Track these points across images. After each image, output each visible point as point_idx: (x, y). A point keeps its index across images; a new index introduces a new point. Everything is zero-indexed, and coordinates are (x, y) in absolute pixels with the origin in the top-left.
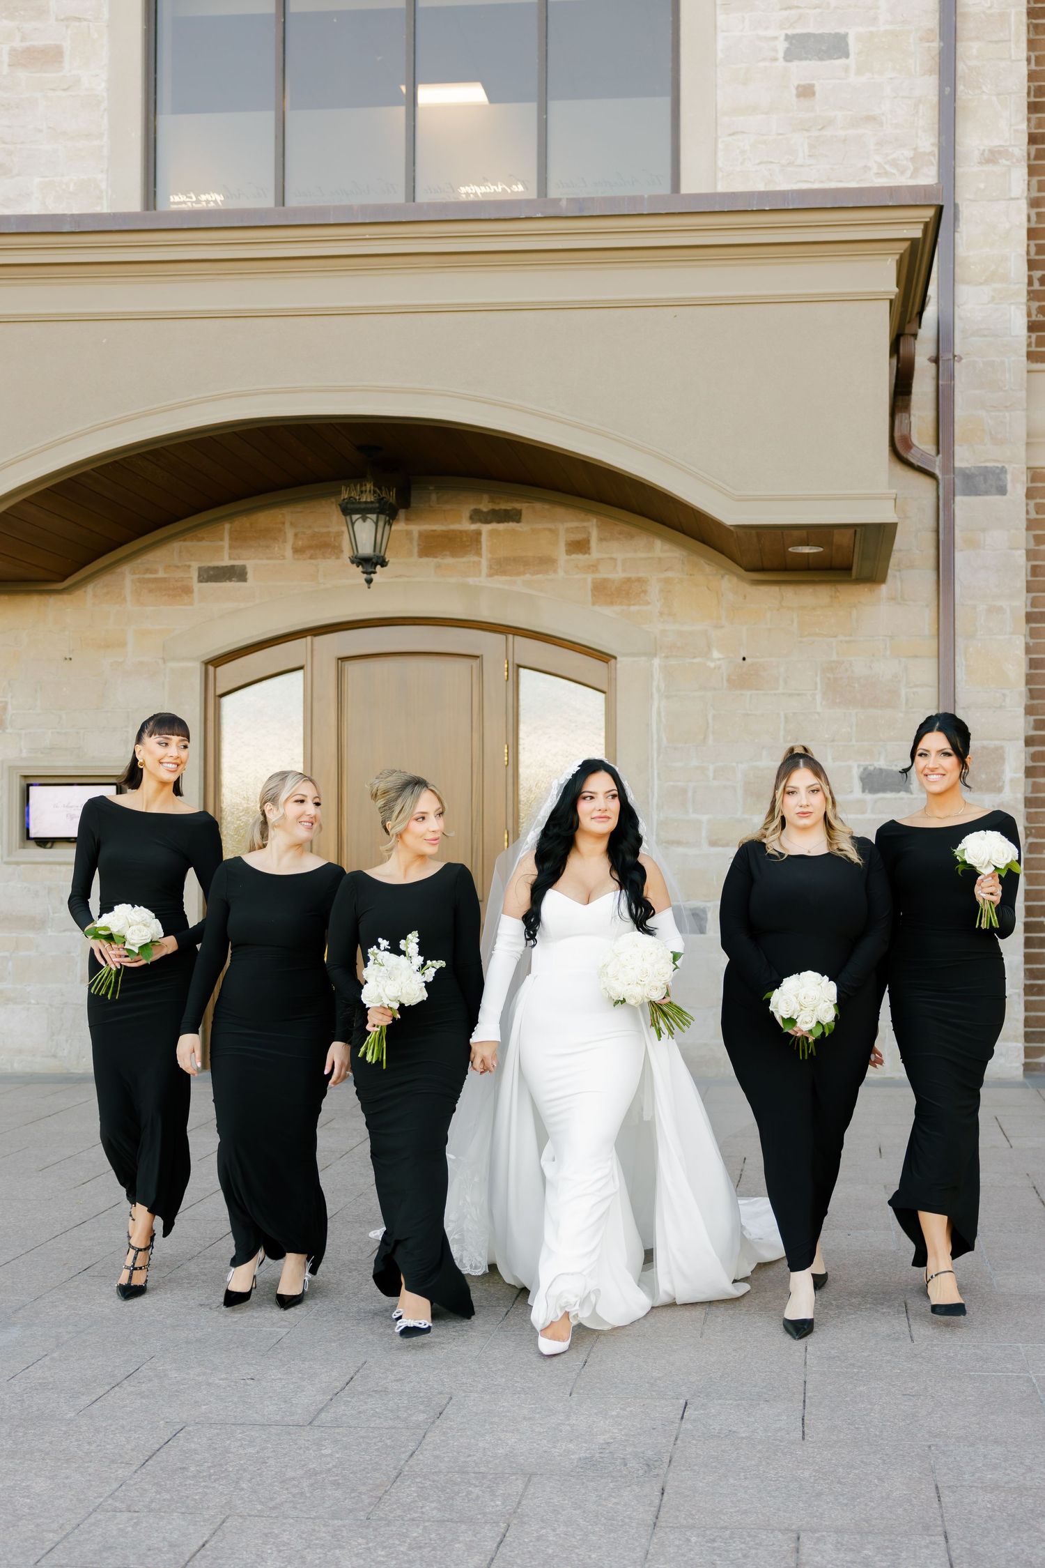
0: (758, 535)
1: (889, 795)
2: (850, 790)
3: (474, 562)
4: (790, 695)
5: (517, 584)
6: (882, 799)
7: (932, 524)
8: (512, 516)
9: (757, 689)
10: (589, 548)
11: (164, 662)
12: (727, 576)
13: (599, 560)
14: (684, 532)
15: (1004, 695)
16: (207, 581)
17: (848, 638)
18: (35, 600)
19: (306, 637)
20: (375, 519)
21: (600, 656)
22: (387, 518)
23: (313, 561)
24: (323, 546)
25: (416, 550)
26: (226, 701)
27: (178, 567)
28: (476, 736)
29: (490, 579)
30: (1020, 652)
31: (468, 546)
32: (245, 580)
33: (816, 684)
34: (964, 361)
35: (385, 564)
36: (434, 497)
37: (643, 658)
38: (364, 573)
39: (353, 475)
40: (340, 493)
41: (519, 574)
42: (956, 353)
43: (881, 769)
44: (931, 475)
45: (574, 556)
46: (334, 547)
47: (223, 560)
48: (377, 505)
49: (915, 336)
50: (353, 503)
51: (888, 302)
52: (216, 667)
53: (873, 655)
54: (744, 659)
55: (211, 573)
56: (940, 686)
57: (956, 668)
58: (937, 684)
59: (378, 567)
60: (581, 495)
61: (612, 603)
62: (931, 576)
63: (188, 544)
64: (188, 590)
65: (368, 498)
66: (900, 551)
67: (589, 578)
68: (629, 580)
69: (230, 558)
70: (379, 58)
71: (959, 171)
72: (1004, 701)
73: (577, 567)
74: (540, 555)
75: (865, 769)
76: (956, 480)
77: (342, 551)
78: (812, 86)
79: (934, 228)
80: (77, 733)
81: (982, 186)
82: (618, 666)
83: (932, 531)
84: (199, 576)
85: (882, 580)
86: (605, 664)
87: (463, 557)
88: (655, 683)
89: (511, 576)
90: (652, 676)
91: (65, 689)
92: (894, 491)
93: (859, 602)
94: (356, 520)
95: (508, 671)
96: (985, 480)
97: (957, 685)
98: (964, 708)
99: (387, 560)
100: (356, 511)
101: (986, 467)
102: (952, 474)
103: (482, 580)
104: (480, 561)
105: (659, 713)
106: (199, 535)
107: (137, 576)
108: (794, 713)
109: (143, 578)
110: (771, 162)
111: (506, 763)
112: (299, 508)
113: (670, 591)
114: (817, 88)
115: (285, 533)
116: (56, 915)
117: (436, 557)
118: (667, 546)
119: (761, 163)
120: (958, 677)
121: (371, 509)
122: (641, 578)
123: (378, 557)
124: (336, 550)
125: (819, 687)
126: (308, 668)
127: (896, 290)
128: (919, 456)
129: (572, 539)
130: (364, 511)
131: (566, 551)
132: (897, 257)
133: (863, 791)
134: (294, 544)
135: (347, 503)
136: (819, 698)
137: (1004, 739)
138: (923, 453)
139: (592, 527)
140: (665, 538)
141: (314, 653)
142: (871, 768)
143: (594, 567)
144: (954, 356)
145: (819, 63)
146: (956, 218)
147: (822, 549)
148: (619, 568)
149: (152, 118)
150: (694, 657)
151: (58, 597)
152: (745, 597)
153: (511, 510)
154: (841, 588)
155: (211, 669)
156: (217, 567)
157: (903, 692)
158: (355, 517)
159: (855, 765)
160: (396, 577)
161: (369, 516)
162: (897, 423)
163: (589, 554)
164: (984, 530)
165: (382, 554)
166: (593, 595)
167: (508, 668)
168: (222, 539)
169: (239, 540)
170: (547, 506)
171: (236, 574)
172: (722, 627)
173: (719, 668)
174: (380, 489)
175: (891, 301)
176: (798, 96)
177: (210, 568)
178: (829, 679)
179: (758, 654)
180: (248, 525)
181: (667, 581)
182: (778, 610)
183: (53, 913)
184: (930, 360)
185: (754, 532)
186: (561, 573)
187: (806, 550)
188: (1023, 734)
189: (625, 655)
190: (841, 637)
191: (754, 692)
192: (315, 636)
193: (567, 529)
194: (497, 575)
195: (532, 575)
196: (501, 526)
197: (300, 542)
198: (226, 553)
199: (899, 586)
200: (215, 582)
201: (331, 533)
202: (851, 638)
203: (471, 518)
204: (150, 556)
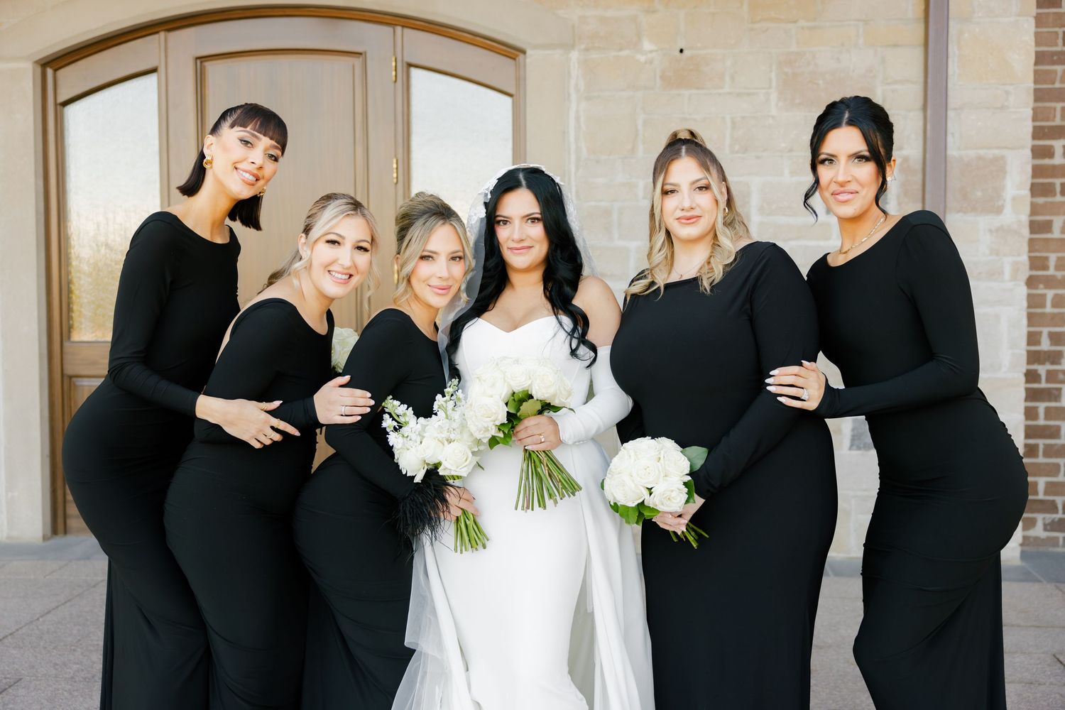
4: (739, 95)
9: (698, 88)
15: (1007, 93)
17: (810, 24)
19: (158, 32)
21: (505, 51)
26: (71, 109)
28: (360, 150)
30: (1029, 39)
33: (770, 80)
37: (559, 51)
52: (56, 69)
53: (843, 45)
54: (681, 51)
56: (929, 81)
58: (921, 80)
72: (1007, 100)
82: (528, 60)
86: (512, 61)
88: (573, 82)
90: (569, 73)
95: (396, 70)
97: (949, 80)
105: (577, 119)
108: (743, 117)
111: (395, 180)
125: (774, 84)
126: (162, 70)
136: (774, 97)
137: (1006, 148)
141: (169, 52)
150: (621, 50)
167: (396, 66)
172: (654, 12)
173: (651, 62)
178: (785, 74)
179: (699, 45)
188: (1029, 142)
189: (536, 47)
190: (802, 23)
191: (694, 91)
192: (169, 31)
202: (815, 24)
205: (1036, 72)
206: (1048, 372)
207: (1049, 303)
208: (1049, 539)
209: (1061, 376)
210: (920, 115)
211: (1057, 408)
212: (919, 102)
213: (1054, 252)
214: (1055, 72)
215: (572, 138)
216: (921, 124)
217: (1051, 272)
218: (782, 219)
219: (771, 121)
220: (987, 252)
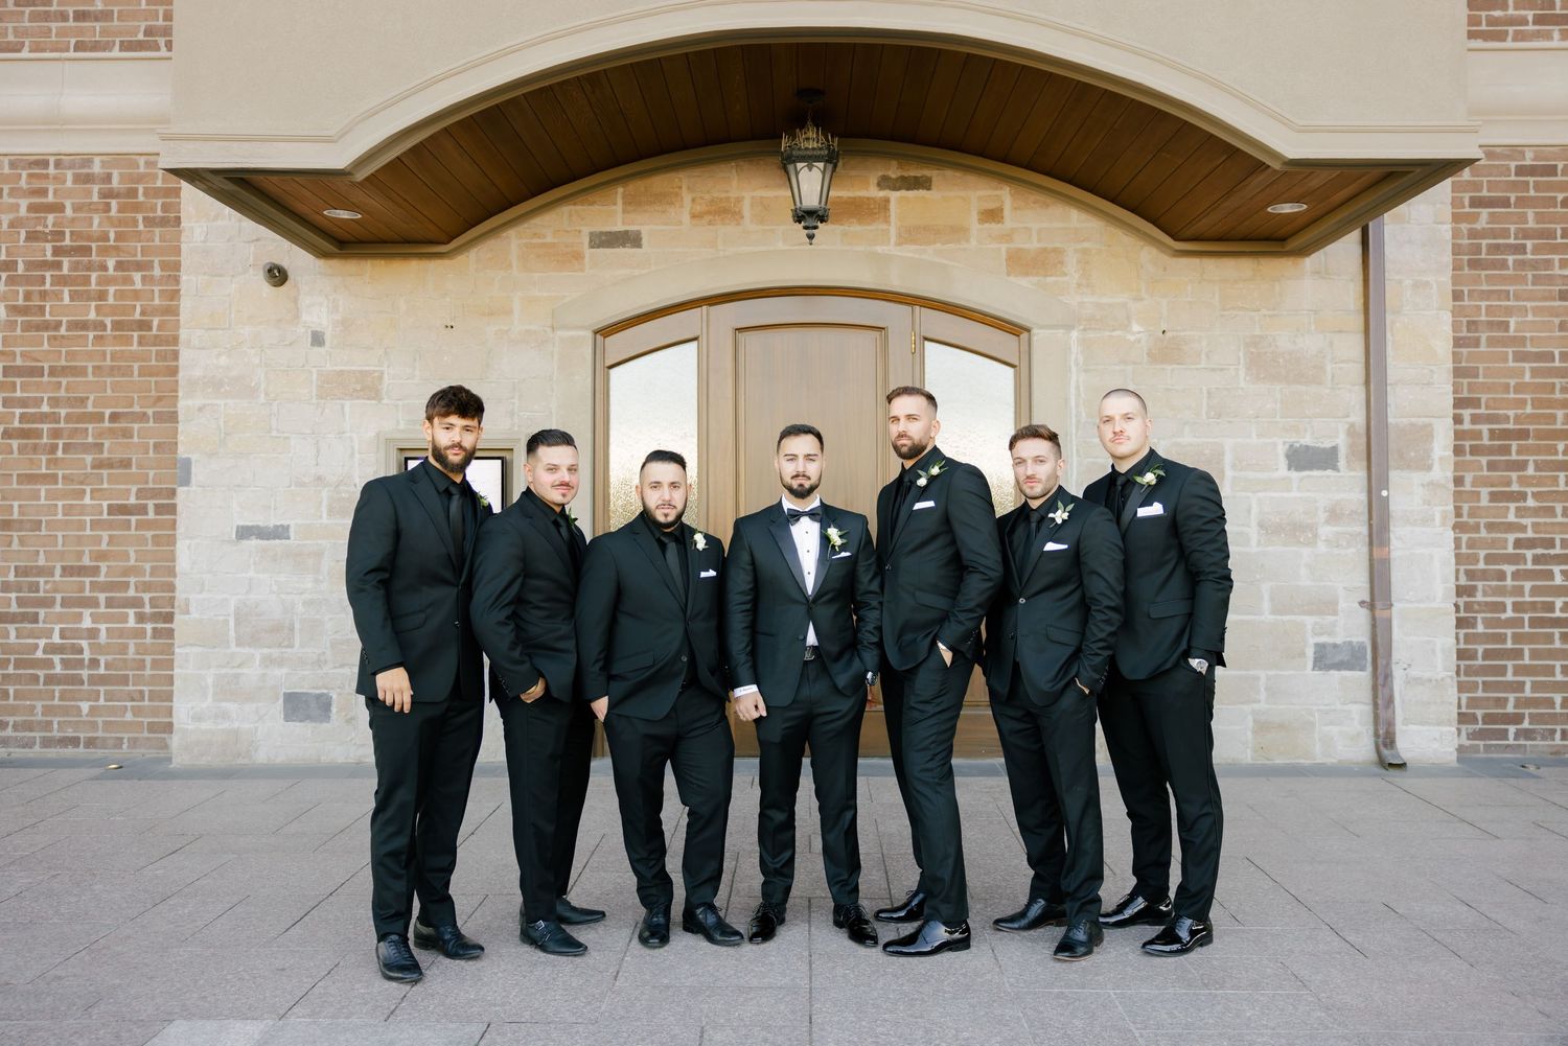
1: (1316, 473)
2: (1275, 468)
3: (882, 230)
4: (1213, 370)
5: (929, 253)
6: (1309, 476)
8: (922, 183)
9: (1178, 364)
10: (1002, 218)
11: (553, 331)
12: (1146, 248)
13: (1013, 229)
15: (1431, 371)
16: (598, 247)
17: (1271, 313)
18: (414, 266)
19: (702, 306)
21: (1011, 329)
23: (711, 227)
24: (724, 212)
26: (614, 373)
27: (567, 232)
29: (898, 248)
30: (1448, 328)
31: (876, 214)
32: (639, 246)
33: (1239, 358)
37: (1061, 331)
41: (929, 243)
43: (1307, 446)
45: (987, 225)
46: (735, 213)
47: (616, 225)
52: (604, 337)
53: (1298, 330)
54: (1164, 332)
55: (603, 238)
56: (1370, 361)
58: (1364, 360)
61: (1027, 274)
62: (1358, 249)
63: (579, 208)
64: (578, 256)
67: (1004, 247)
68: (1045, 249)
69: (624, 223)
72: (1432, 378)
73: (990, 236)
74: (952, 224)
75: (1291, 446)
77: (743, 217)
82: (1034, 339)
84: (591, 241)
86: (1017, 337)
87: (870, 224)
88: (1073, 357)
89: (921, 245)
90: (1069, 349)
91: (446, 358)
93: (1283, 276)
95: (914, 344)
97: (1387, 360)
98: (1391, 384)
103: (890, 249)
104: (888, 229)
105: (1077, 388)
106: (592, 199)
107: (524, 241)
108: (1217, 389)
109: (531, 243)
112: (697, 172)
113: (1087, 263)
115: (682, 198)
117: (842, 225)
118: (1084, 216)
122: (1058, 248)
124: (738, 215)
125: (1242, 361)
126: (702, 339)
129: (984, 208)
131: (979, 219)
133: (1289, 469)
134: (692, 208)
136: (1242, 373)
137: (1432, 416)
139: (1004, 195)
141: (710, 323)
142: (1298, 445)
148: (1034, 238)
150: (1113, 330)
151: (441, 261)
152: (1165, 270)
153: (920, 177)
154: (1263, 261)
155: (599, 339)
156: (610, 233)
157: (1329, 368)
159: (1280, 442)
160: (800, 244)
163: (1003, 223)
164: (1409, 204)
166: (1008, 266)
167: (915, 340)
168: (615, 204)
169: (632, 202)
170: (958, 174)
171: (631, 239)
172: (1142, 299)
173: (1139, 342)
177: (601, 233)
178: (1252, 353)
179: (1178, 328)
180: (642, 189)
181: (1085, 252)
182: (1199, 282)
186: (973, 243)
188: (1451, 411)
189: (1042, 327)
190: (1264, 311)
191: (1176, 366)
192: (710, 305)
193: (980, 198)
194: (906, 244)
195: (943, 244)
196: (911, 194)
197: (698, 208)
198: (619, 216)
199: (1323, 260)
200: (608, 247)
201: (728, 199)
202: (1275, 312)
203: (879, 185)
204: (537, 221)
205: (1454, 353)
206: (1465, 602)
207: (1464, 545)
208: (1471, 746)
209: (1476, 607)
210: (1363, 389)
211: (1474, 634)
212: (1362, 379)
213: (1466, 502)
214: (1462, 353)
215: (1073, 404)
216: (1363, 396)
217: (1465, 519)
218: (1251, 475)
219: (1240, 392)
220: (1421, 502)
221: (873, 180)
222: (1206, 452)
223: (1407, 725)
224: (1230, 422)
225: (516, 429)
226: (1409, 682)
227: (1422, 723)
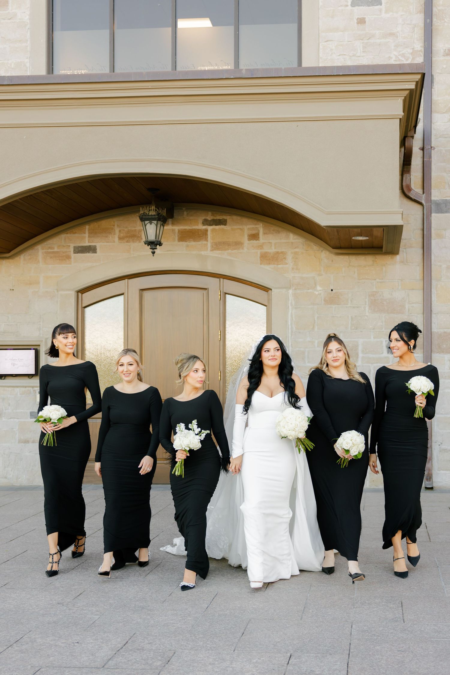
0: (338, 231)
2: (381, 352)
3: (204, 244)
4: (354, 307)
5: (224, 255)
7: (420, 226)
8: (223, 222)
9: (338, 305)
10: (259, 238)
11: (58, 291)
12: (324, 251)
13: (263, 243)
14: (303, 230)
16: (78, 253)
17: (381, 281)
19: (125, 279)
20: (156, 224)
21: (264, 289)
22: (162, 223)
23: (128, 244)
24: (132, 236)
25: (177, 238)
26: (87, 309)
27: (64, 246)
28: (205, 327)
29: (211, 252)
31: (201, 237)
32: (96, 252)
33: (366, 302)
34: (436, 149)
35: (161, 244)
36: (185, 213)
37: (285, 290)
38: (151, 249)
39: (147, 203)
40: (139, 211)
41: (225, 250)
42: (432, 146)
44: (420, 203)
45: (252, 241)
46: (138, 237)
48: (157, 216)
49: (413, 137)
50: (145, 216)
51: (399, 119)
52: (82, 294)
53: (393, 289)
54: (332, 290)
55: (80, 249)
57: (432, 295)
58: (423, 303)
59: (158, 246)
60: (254, 212)
61: (269, 264)
62: (421, 251)
63: (68, 235)
64: (69, 257)
65: (152, 213)
66: (406, 239)
67: (259, 252)
68: (278, 253)
69: (89, 242)
70: (159, 5)
71: (433, 59)
73: (253, 246)
74: (235, 241)
76: (432, 206)
77: (142, 239)
78: (364, 19)
79: (421, 84)
80: (17, 325)
81: (445, 66)
82: (272, 293)
83: (421, 230)
84: (74, 250)
85: (397, 253)
86: (267, 293)
87: (199, 242)
88: (290, 302)
89: (222, 251)
90: (288, 298)
91: (10, 304)
92: (402, 210)
93: (386, 263)
94: (147, 224)
95: (220, 296)
96: (446, 206)
97: (432, 303)
98: (435, 314)
99: (162, 243)
100: (147, 220)
101: (446, 200)
102: (430, 203)
103: (208, 252)
104: (207, 244)
105: (292, 316)
106: (74, 231)
107: (44, 251)
108: (355, 316)
109: (47, 252)
110: (345, 55)
111: (220, 339)
112: (121, 218)
113: (297, 258)
114: (367, 20)
115: (115, 230)
116: (7, 411)
117: (186, 242)
118: (296, 237)
119: (339, 55)
120: (433, 299)
121: (154, 218)
122: (284, 252)
123: (157, 241)
124: (139, 238)
125: (367, 303)
126: (126, 294)
127: (403, 114)
128: (415, 194)
129: (250, 233)
130: (151, 219)
131: (248, 239)
132: (403, 98)
134: (119, 235)
135: (143, 215)
136: (367, 308)
138: (417, 193)
139: (260, 227)
140: (294, 233)
141: (129, 287)
143: (261, 247)
144: (431, 147)
145: (368, 8)
146: (432, 82)
147: (368, 238)
148: (273, 247)
149: (51, 33)
150: (308, 289)
151: (8, 260)
152: (332, 261)
153: (222, 219)
154: (378, 257)
155: (80, 294)
156: (83, 246)
157: (407, 306)
158: (146, 222)
159: (384, 340)
160: (168, 251)
161: (153, 221)
162: (404, 178)
163: (259, 240)
164: (445, 230)
165: (160, 240)
166: (261, 260)
167: (220, 294)
168: (85, 233)
169: (93, 233)
170: (239, 218)
171: (92, 249)
172: (321, 275)
173: (320, 294)
174: (158, 209)
175: (400, 119)
176: (358, 23)
177: (79, 247)
178: (372, 300)
179: (338, 288)
180: (97, 226)
181: (296, 253)
182: (348, 267)
183: (5, 410)
184: (420, 149)
185: (335, 229)
186: (245, 249)
187: (361, 238)
189: (276, 288)
190: (378, 280)
191: (337, 306)
192: (129, 279)
193: (248, 229)
194: (215, 250)
195: (232, 250)
196: (217, 227)
197: (122, 235)
198: (87, 240)
199: (405, 256)
200: (82, 253)
201: (135, 230)
202: (383, 281)
203: (203, 223)
204: (50, 242)
210: (422, 315)
212: (422, 311)
215: (289, 324)
218: (371, 356)
219: (366, 318)
220: (448, 368)
221: (200, 221)
222: (350, 345)
223: (439, 471)
224: (361, 331)
225: (41, 336)
226: (440, 451)
227: (446, 470)
